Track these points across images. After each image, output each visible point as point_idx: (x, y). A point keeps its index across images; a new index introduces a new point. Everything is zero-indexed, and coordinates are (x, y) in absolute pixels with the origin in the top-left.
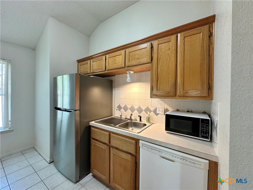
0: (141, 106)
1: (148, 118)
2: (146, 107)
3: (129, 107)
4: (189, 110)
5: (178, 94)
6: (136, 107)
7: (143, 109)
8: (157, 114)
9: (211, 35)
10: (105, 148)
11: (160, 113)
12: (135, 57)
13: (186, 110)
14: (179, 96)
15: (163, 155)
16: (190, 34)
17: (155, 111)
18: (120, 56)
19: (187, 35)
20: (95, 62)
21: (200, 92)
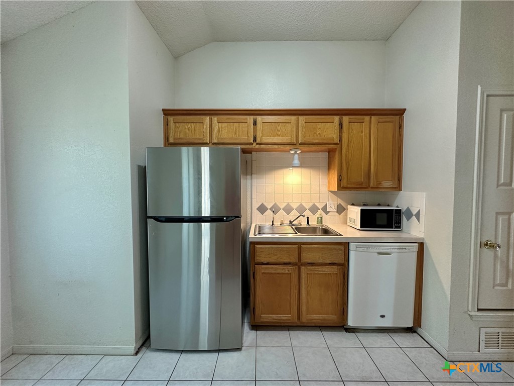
0: (303, 204)
1: (320, 218)
2: (311, 204)
3: (282, 206)
4: (365, 204)
5: (372, 185)
6: (295, 206)
7: (307, 207)
8: (327, 213)
9: (401, 127)
10: (290, 270)
11: (332, 210)
12: (315, 131)
13: (362, 204)
14: (372, 188)
15: (382, 251)
16: (384, 120)
17: (324, 209)
18: (288, 124)
19: (381, 120)
20: (226, 124)
21: (391, 183)
